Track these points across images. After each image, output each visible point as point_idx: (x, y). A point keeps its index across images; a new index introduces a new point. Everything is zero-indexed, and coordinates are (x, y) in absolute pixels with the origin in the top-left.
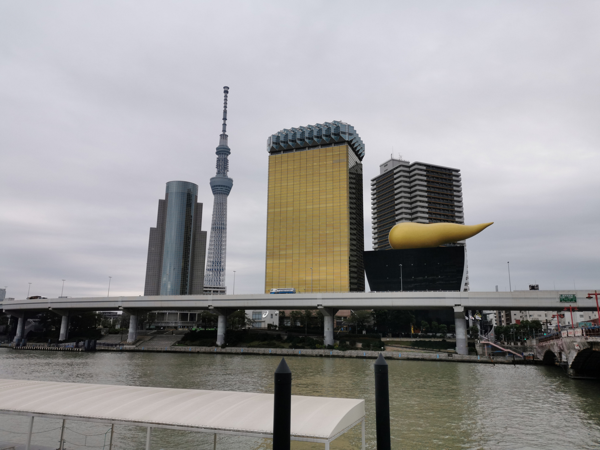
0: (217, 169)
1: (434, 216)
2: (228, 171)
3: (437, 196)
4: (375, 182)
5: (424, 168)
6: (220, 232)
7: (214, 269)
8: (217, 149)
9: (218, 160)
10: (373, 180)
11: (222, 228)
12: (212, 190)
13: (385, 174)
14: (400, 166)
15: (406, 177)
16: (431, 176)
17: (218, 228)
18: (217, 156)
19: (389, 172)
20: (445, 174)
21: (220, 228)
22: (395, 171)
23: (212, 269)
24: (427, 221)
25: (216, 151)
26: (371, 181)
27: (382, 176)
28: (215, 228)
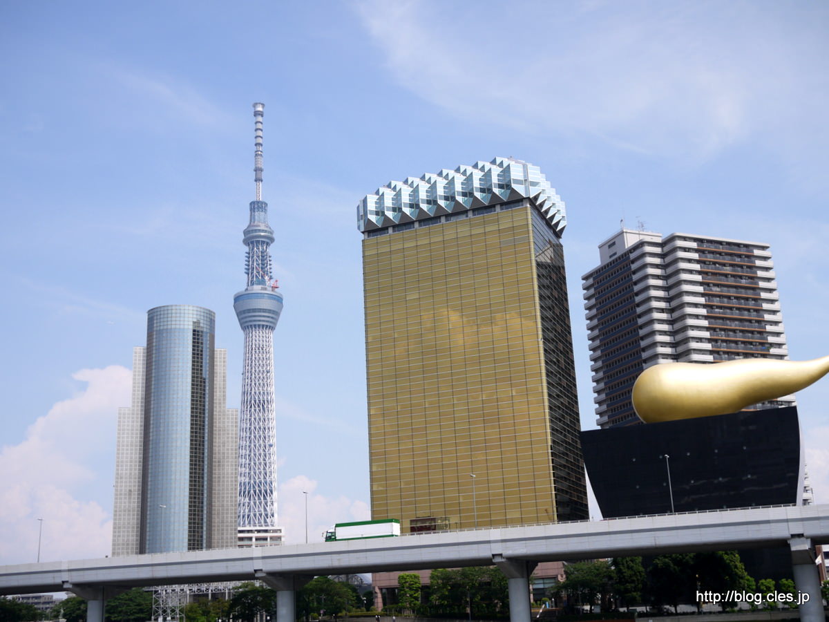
0: (246, 275)
1: (724, 347)
3: (726, 303)
4: (591, 281)
5: (694, 245)
6: (260, 411)
8: (246, 232)
9: (249, 256)
10: (586, 278)
11: (264, 401)
12: (239, 320)
13: (611, 263)
14: (641, 244)
15: (657, 266)
16: (710, 262)
17: (255, 401)
18: (246, 249)
19: (619, 258)
20: (740, 256)
21: (259, 401)
22: (632, 256)
24: (710, 358)
25: (243, 237)
26: (583, 279)
27: (605, 267)
28: (250, 402)
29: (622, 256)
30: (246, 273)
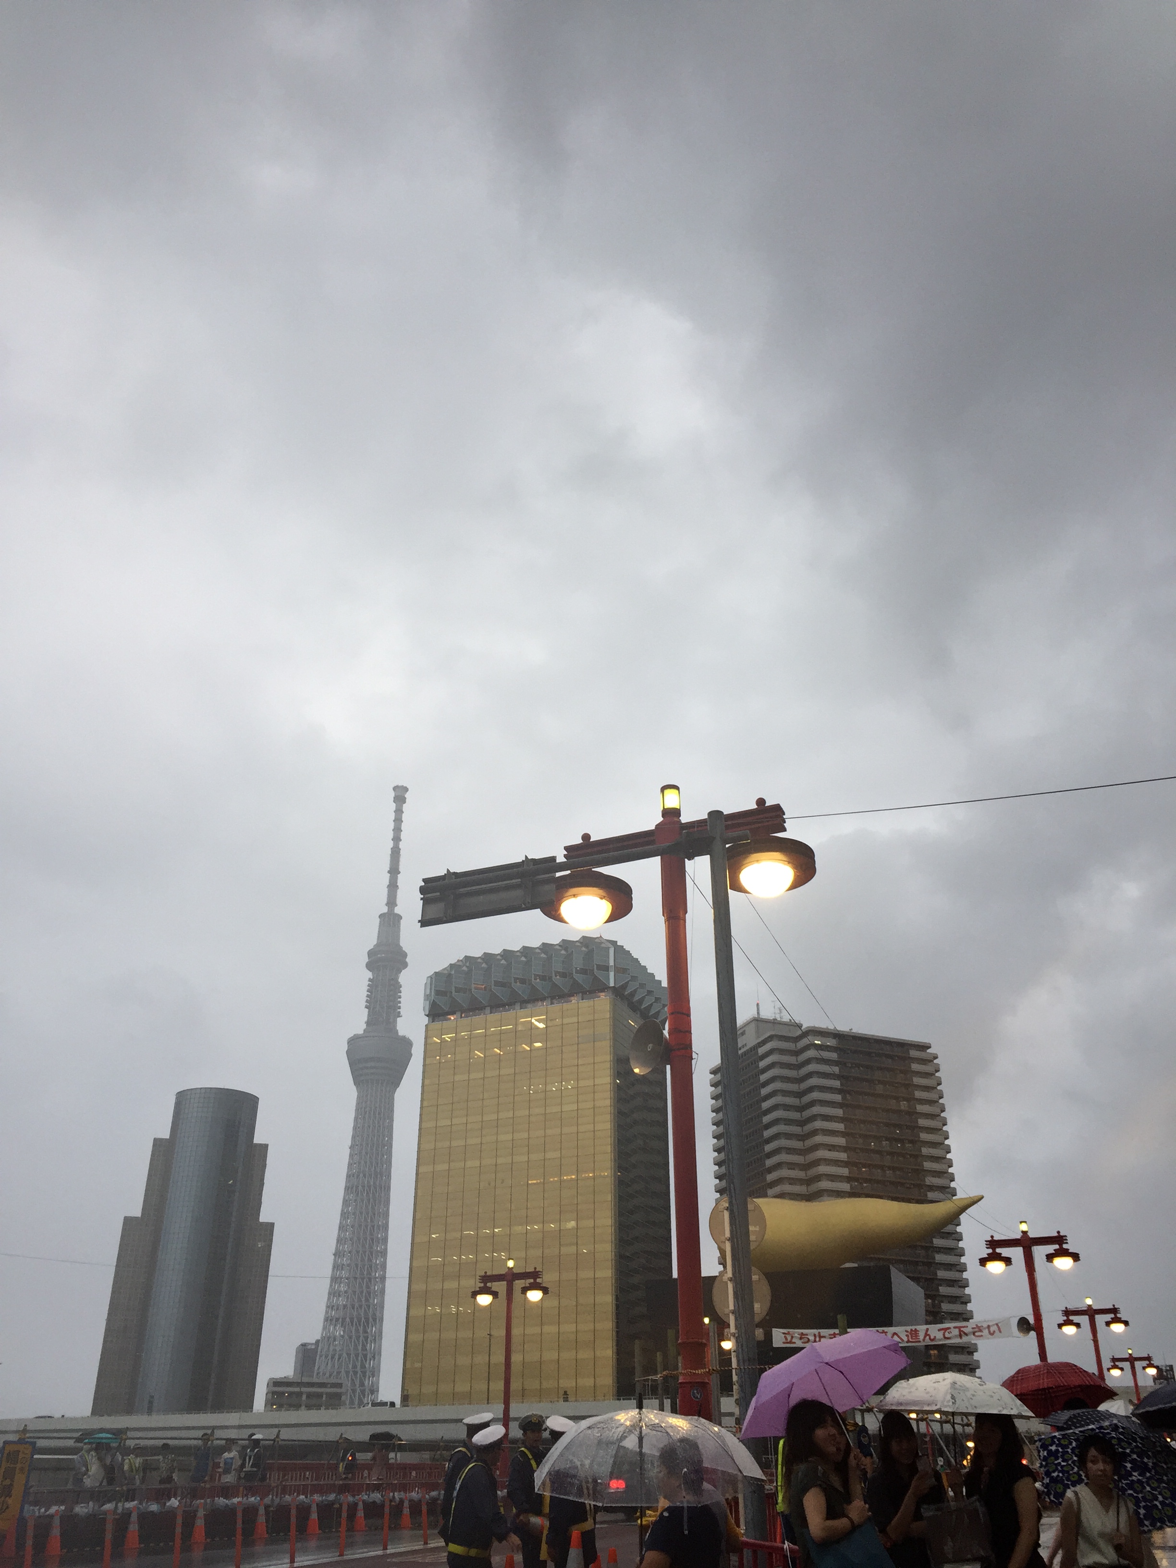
0: (367, 1010)
2: (399, 1015)
3: (870, 1116)
5: (831, 1042)
7: (348, 1320)
8: (371, 953)
9: (373, 986)
10: (714, 1072)
11: (375, 1188)
12: (352, 1071)
14: (771, 1038)
15: (789, 1066)
16: (851, 1063)
17: (363, 1187)
18: (370, 975)
20: (892, 1057)
21: (369, 1187)
22: (761, 1051)
23: (344, 1320)
24: (847, 1188)
25: (366, 959)
26: (711, 1073)
29: (751, 1048)
30: (366, 1007)
